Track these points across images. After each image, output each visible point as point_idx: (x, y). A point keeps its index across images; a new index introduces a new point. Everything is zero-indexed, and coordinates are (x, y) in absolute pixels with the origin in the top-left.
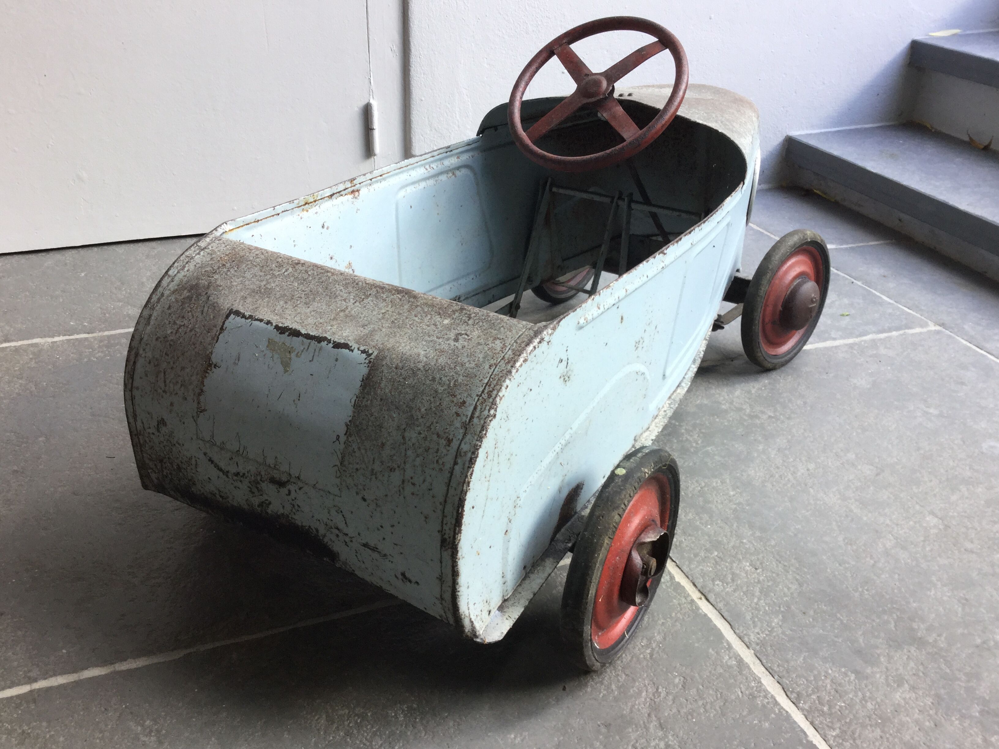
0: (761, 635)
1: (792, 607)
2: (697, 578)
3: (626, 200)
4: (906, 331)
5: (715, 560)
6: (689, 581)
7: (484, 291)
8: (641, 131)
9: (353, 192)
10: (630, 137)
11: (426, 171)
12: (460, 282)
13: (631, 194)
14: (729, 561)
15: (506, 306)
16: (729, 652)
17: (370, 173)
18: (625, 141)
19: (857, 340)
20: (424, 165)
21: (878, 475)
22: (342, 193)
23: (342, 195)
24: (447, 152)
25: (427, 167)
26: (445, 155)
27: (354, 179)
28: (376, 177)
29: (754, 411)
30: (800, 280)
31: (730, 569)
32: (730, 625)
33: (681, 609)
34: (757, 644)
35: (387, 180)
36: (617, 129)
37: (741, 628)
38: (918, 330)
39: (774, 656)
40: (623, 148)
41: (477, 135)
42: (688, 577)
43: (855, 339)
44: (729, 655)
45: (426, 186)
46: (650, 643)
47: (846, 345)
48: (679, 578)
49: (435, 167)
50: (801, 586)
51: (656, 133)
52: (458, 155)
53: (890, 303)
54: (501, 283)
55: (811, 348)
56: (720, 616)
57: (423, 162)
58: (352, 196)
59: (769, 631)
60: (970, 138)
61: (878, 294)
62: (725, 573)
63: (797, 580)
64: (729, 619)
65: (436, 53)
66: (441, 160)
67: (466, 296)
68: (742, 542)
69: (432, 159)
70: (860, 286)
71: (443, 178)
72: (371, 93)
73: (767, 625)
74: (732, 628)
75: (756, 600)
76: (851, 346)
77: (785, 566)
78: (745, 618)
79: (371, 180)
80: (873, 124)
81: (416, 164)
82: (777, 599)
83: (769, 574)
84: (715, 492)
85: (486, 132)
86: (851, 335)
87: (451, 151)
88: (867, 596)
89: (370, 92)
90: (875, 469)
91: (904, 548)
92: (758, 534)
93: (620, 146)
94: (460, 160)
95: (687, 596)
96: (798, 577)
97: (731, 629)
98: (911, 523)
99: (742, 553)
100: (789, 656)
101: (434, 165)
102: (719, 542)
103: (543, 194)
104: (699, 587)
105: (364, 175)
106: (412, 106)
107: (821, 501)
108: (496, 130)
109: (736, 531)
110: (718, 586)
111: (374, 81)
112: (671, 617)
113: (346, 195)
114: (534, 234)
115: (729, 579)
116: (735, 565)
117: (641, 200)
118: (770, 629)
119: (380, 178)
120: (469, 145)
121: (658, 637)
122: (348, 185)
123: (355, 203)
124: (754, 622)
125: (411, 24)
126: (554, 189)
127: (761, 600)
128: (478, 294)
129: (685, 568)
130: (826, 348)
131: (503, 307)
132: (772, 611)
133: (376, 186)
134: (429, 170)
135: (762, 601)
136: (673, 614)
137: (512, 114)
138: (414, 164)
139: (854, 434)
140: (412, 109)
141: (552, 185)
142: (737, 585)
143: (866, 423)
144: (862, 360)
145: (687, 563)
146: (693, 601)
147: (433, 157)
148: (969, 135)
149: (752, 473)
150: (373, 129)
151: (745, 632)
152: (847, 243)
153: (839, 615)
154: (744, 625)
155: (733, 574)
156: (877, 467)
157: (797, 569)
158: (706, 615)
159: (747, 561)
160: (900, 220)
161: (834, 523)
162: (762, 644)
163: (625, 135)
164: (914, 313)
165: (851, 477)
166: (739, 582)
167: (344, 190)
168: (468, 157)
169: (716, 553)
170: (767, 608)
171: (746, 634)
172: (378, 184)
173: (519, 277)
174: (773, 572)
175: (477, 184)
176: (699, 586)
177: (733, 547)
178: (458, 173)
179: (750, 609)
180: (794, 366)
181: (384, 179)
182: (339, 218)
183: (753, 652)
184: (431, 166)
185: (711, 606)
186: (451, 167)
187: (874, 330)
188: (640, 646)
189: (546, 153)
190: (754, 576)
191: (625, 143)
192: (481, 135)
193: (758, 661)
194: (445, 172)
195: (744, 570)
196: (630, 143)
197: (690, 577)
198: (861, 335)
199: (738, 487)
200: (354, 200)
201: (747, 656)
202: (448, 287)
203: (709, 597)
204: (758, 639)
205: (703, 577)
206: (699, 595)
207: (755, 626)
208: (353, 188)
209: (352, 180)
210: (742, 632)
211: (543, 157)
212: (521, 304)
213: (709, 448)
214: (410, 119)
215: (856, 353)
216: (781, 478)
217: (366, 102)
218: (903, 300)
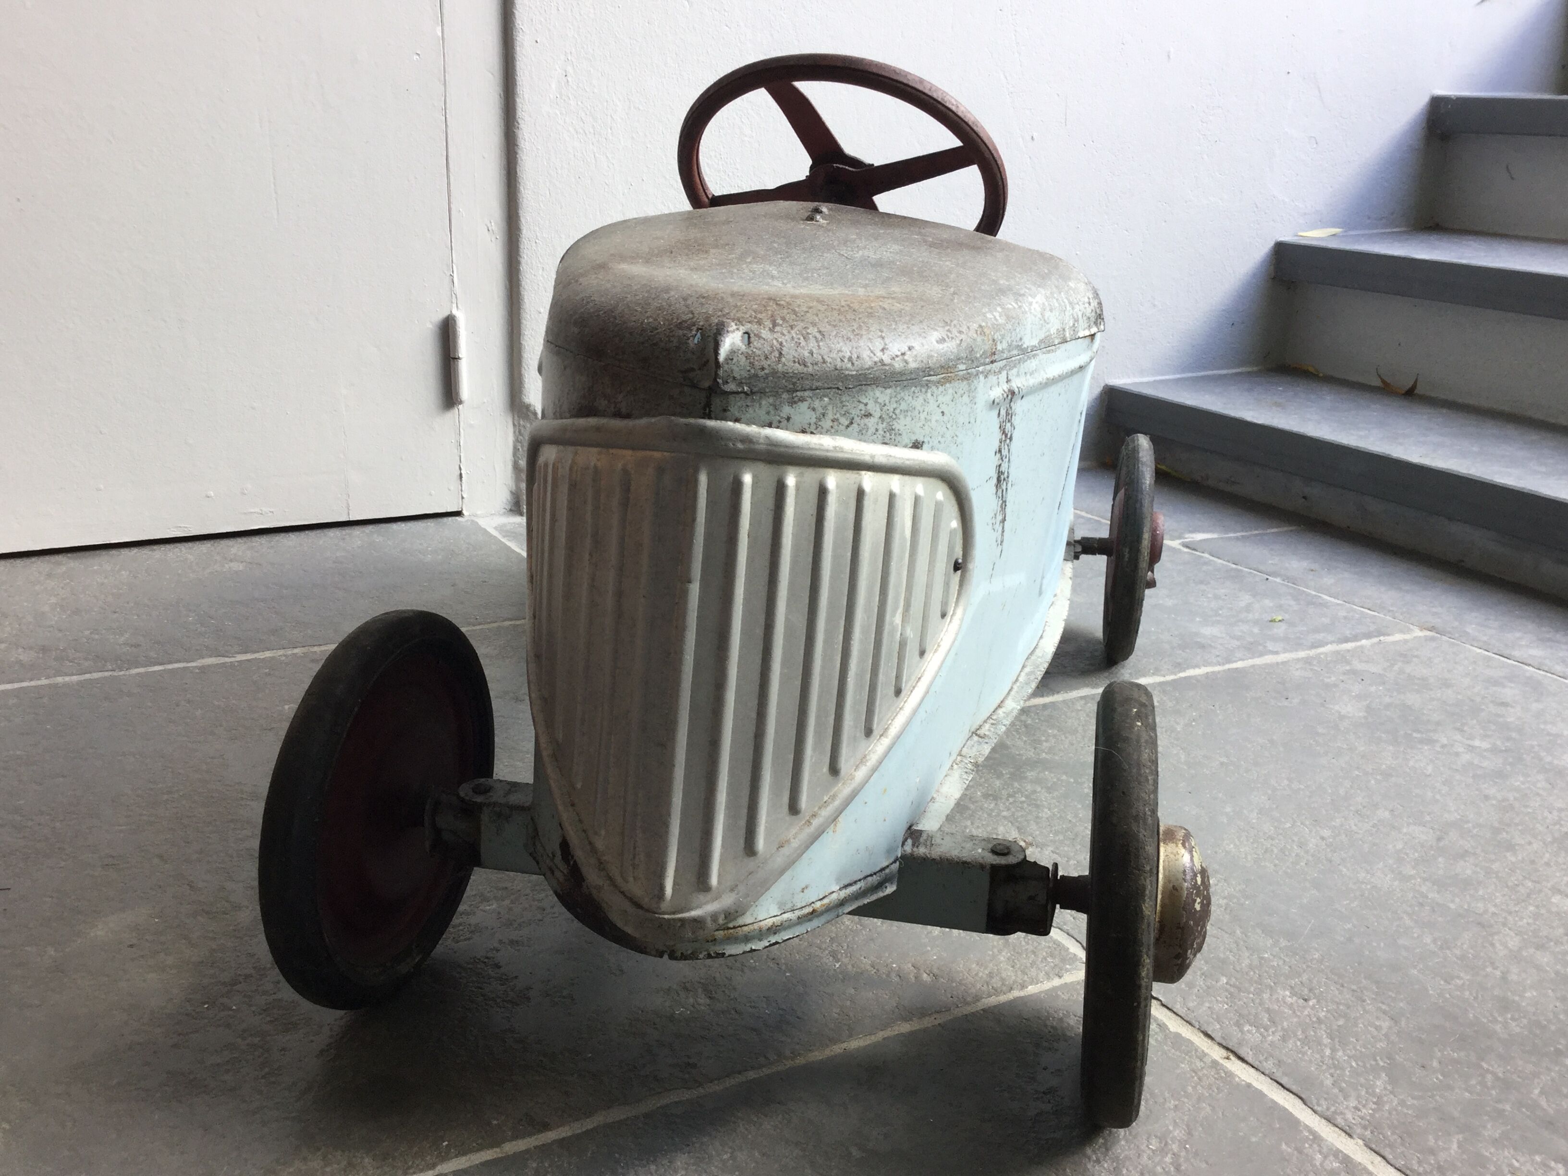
0: (1364, 1111)
1: (1397, 1057)
2: (1208, 1024)
4: (1382, 638)
5: (1227, 990)
6: (1196, 1031)
14: (1252, 989)
16: (1319, 1146)
19: (1311, 653)
21: (1439, 839)
31: (1260, 1004)
32: (1301, 1098)
33: (1200, 1079)
34: (1365, 1128)
37: (1323, 1102)
38: (1398, 637)
39: (1403, 1145)
42: (1190, 1024)
43: (1308, 652)
44: (1320, 1152)
46: (1166, 1144)
47: (1298, 660)
48: (1174, 1025)
50: (1396, 1022)
53: (1338, 604)
55: (1244, 666)
56: (1275, 1084)
59: (1374, 1103)
60: (1383, 381)
61: (1313, 593)
62: (1253, 1011)
63: (1385, 1012)
64: (1294, 1088)
65: (563, 236)
68: (1262, 958)
70: (1279, 583)
72: (454, 300)
73: (1367, 1092)
74: (1305, 1104)
75: (1328, 1052)
76: (1307, 661)
77: (1353, 991)
78: (1322, 1083)
80: (1228, 369)
82: (1365, 1047)
83: (1332, 1007)
86: (1297, 645)
88: (1518, 1030)
89: (453, 294)
90: (1431, 831)
91: (1540, 947)
92: (1283, 943)
95: (1202, 1056)
96: (1384, 1007)
97: (1304, 1106)
98: (1531, 908)
99: (1270, 977)
100: (1431, 1141)
102: (1224, 961)
104: (1218, 1039)
106: (523, 321)
107: (1367, 884)
109: (1245, 941)
110: (1251, 1033)
111: (459, 279)
112: (1188, 1095)
115: (1266, 1020)
116: (1266, 996)
118: (1375, 1100)
121: (1177, 1131)
124: (1341, 1090)
125: (522, 188)
127: (1338, 1050)
129: (1178, 1008)
130: (1267, 666)
132: (1364, 1066)
135: (1340, 1053)
136: (1190, 1090)
139: (1373, 782)
140: (523, 326)
142: (1283, 1029)
143: (1384, 766)
144: (1333, 678)
145: (1179, 999)
146: (1215, 1063)
148: (1380, 376)
150: (459, 358)
151: (1333, 1109)
152: (1235, 532)
153: (1485, 1066)
154: (1325, 1096)
155: (1268, 1011)
156: (1432, 828)
157: (1377, 994)
158: (1249, 1085)
159: (1284, 989)
160: (1304, 497)
161: (1405, 917)
162: (1373, 1125)
164: (1381, 615)
165: (1400, 846)
166: (1285, 1024)
169: (1224, 980)
170: (1354, 1064)
171: (1335, 1112)
174: (1338, 1004)
176: (1217, 1036)
177: (1251, 967)
179: (1324, 1067)
183: (1361, 1142)
185: (1252, 1070)
187: (1333, 639)
188: (1149, 1152)
190: (1306, 1013)
193: (1379, 1159)
195: (1285, 1002)
197: (1193, 1022)
198: (1314, 646)
201: (1354, 1149)
203: (1242, 1052)
204: (1362, 1118)
205: (1218, 1020)
206: (1224, 1053)
207: (1346, 1097)
210: (1328, 1109)
214: (520, 343)
215: (1319, 670)
216: (1284, 853)
217: (445, 314)
218: (1356, 600)
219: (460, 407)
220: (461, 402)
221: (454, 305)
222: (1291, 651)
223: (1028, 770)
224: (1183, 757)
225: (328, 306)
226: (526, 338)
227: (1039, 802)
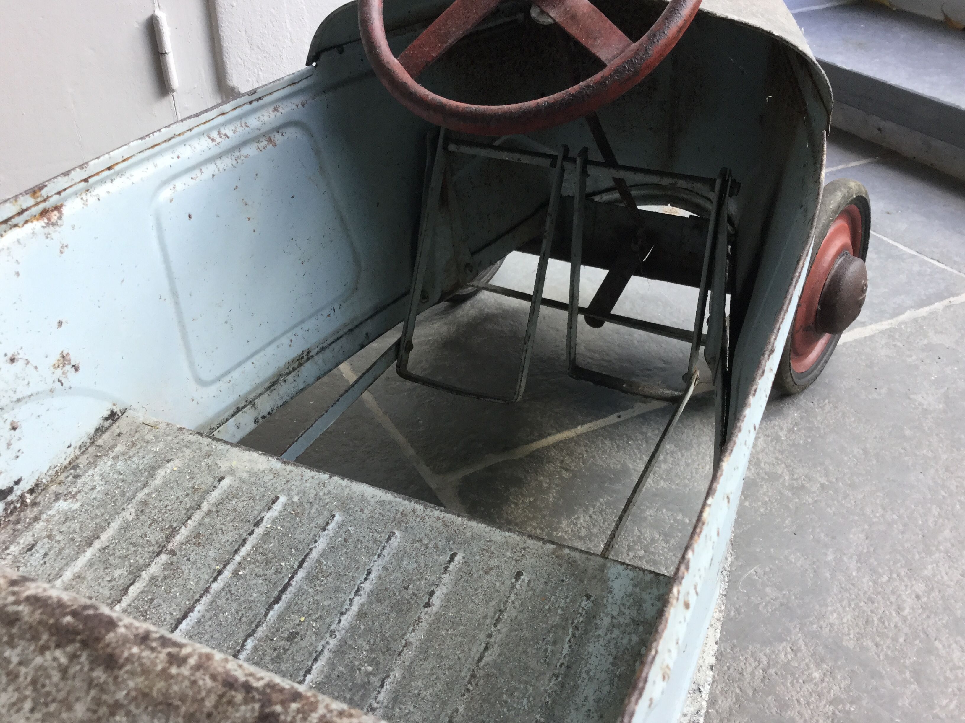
3: (578, 162)
4: (951, 299)
7: (351, 330)
8: (634, 46)
9: (44, 213)
10: (615, 57)
11: (212, 144)
12: (306, 326)
13: (585, 151)
15: (390, 349)
17: (82, 167)
18: (605, 66)
19: (893, 322)
20: (206, 133)
22: (14, 221)
23: (16, 226)
24: (250, 103)
25: (214, 134)
26: (248, 107)
27: (41, 187)
28: (98, 174)
29: (795, 477)
30: (841, 259)
35: (128, 174)
36: (583, 41)
40: (601, 83)
41: (307, 65)
43: (891, 322)
45: (217, 172)
47: (883, 332)
49: (230, 134)
51: (666, 45)
52: (275, 106)
53: (913, 256)
54: (377, 311)
57: (203, 127)
58: (43, 222)
60: (946, 17)
61: (891, 242)
66: (240, 117)
67: (321, 346)
69: (221, 119)
71: (251, 150)
76: (890, 333)
79: (86, 180)
80: (820, 5)
81: (189, 134)
84: (790, 679)
85: (324, 57)
87: (260, 99)
93: (598, 76)
94: (278, 114)
101: (228, 131)
103: (433, 156)
105: (67, 174)
106: (220, 15)
108: (341, 52)
113: (26, 222)
114: (425, 225)
117: (600, 158)
119: (107, 173)
120: (294, 84)
122: (27, 201)
123: (53, 235)
126: (452, 147)
128: (341, 337)
131: (386, 353)
133: (101, 191)
134: (218, 140)
137: (366, 22)
138: (183, 134)
140: (220, 20)
141: (448, 140)
144: (914, 357)
147: (223, 114)
148: (942, 12)
149: (833, 618)
150: (166, 53)
160: (879, 129)
163: (603, 54)
164: (949, 269)
167: (19, 214)
168: (294, 107)
172: (108, 186)
173: (407, 293)
175: (317, 153)
178: (278, 138)
180: (827, 381)
181: (120, 173)
182: (18, 274)
184: (223, 131)
186: (264, 129)
189: (444, 100)
191: (605, 72)
192: (314, 64)
194: (256, 139)
196: (616, 71)
198: (895, 313)
199: (823, 660)
200: (51, 229)
202: (285, 340)
208: (42, 206)
209: (34, 192)
211: (440, 108)
212: (413, 342)
213: (752, 571)
214: (219, 35)
215: (901, 345)
216: (883, 623)
217: (148, 14)
218: (927, 249)
219: (174, 94)
220: (173, 91)
221: (156, 6)
222: (876, 322)
223: (647, 507)
224: (787, 478)
225: (43, 17)
226: (223, 29)
227: (656, 558)
